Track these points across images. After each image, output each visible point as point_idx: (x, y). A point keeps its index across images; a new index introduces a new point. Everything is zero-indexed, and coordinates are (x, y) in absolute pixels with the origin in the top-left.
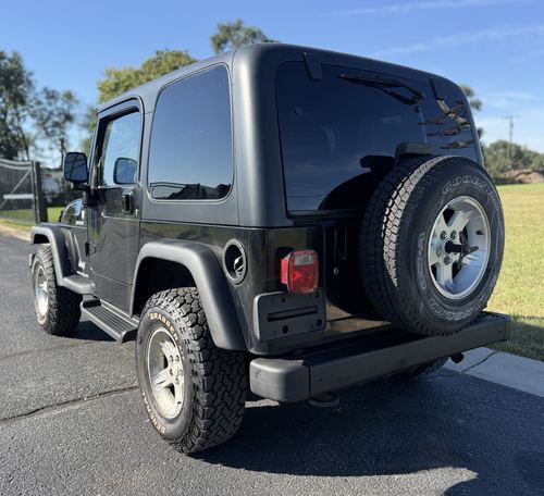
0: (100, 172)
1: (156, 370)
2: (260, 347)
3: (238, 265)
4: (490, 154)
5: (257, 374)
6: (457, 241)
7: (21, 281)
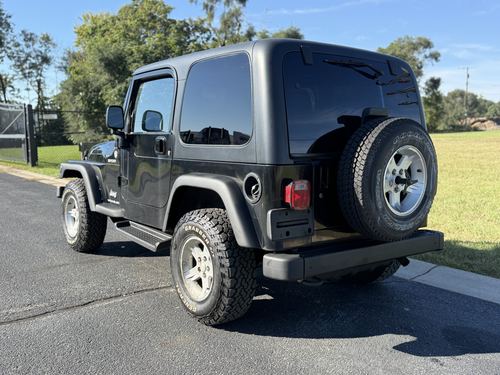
0: (132, 121)
1: (187, 268)
2: (270, 246)
3: (254, 191)
4: (448, 102)
5: (268, 263)
6: (404, 176)
7: (34, 212)
